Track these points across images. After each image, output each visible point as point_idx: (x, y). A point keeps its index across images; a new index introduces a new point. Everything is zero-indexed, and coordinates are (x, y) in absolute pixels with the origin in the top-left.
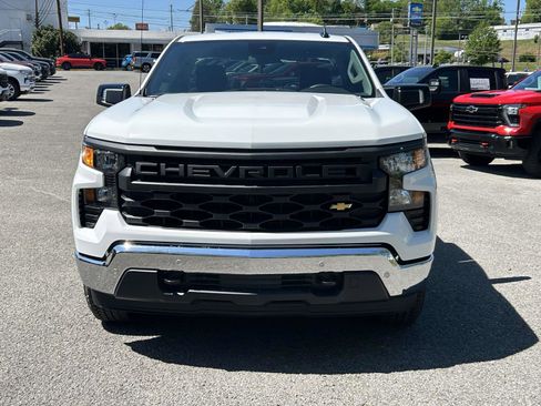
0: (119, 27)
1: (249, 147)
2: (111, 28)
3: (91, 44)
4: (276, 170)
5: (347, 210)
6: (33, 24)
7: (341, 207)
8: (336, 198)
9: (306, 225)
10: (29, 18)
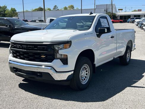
0: (135, 11)
1: (25, 41)
2: (133, 11)
3: (120, 16)
4: (29, 47)
5: (44, 57)
6: (105, 12)
7: (43, 56)
8: (41, 54)
9: (36, 60)
10: (105, 10)
